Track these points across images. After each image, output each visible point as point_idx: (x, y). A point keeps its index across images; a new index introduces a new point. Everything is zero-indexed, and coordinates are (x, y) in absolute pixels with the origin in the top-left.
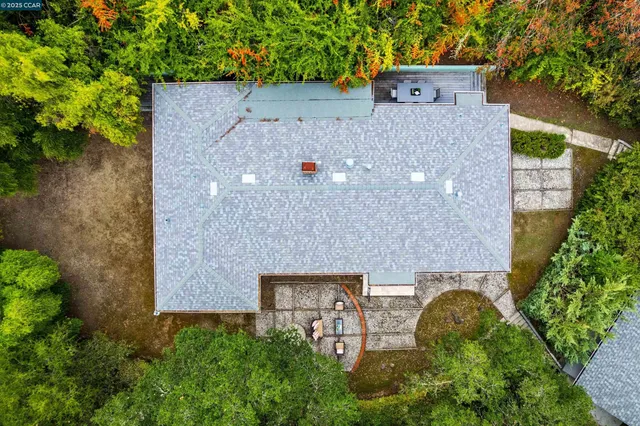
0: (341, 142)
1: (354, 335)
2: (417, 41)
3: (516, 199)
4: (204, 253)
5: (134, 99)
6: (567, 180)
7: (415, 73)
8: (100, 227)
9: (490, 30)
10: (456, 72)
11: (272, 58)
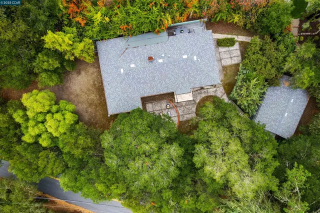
0: (160, 50)
1: (175, 116)
2: (178, 15)
3: (222, 62)
4: (122, 92)
5: (93, 47)
6: (239, 53)
7: (181, 25)
8: (83, 94)
9: (200, 8)
10: (194, 23)
11: (134, 27)
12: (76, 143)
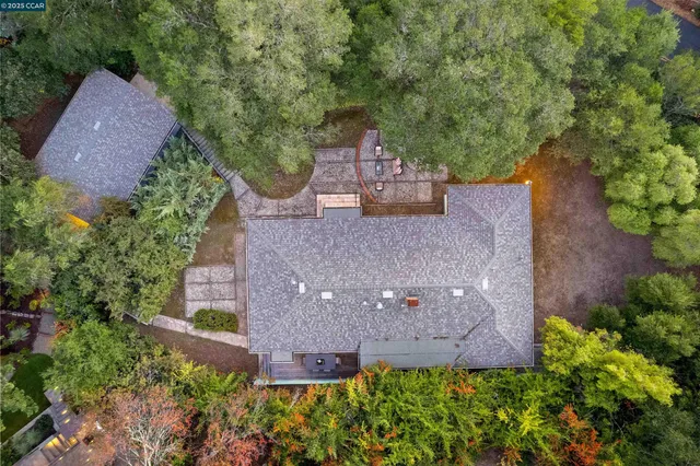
0: (385, 321)
1: (366, 161)
3: (232, 275)
4: (493, 233)
5: (547, 353)
6: (189, 292)
8: (577, 248)
9: (270, 411)
10: (285, 379)
11: (442, 386)
12: (629, 122)
